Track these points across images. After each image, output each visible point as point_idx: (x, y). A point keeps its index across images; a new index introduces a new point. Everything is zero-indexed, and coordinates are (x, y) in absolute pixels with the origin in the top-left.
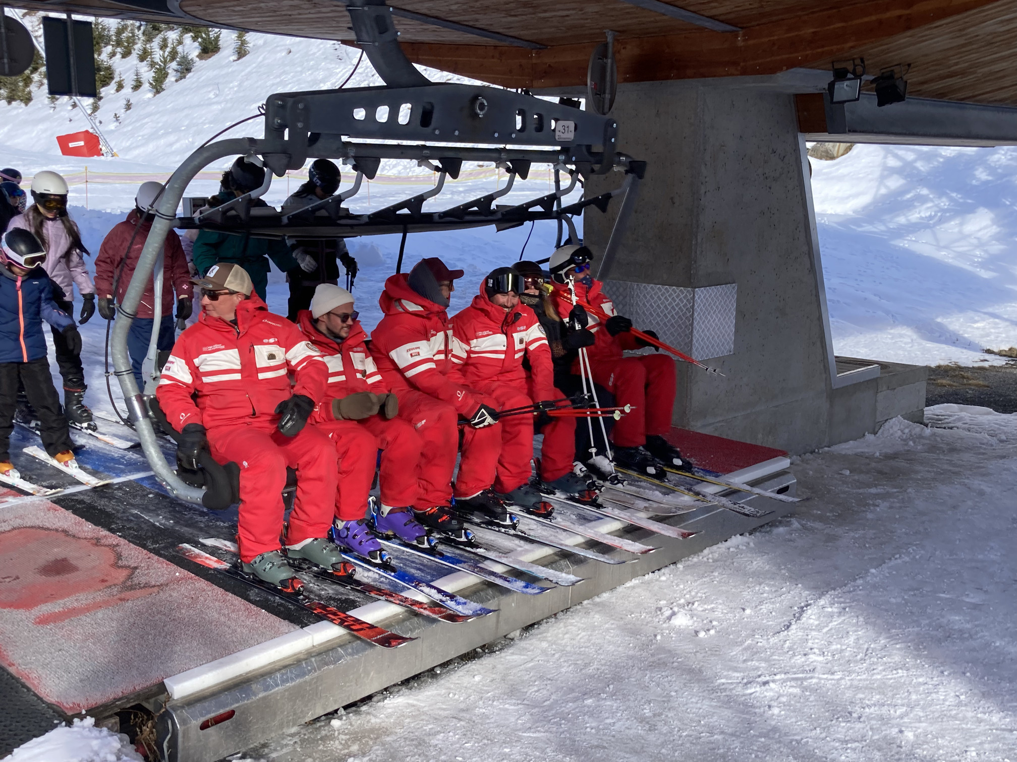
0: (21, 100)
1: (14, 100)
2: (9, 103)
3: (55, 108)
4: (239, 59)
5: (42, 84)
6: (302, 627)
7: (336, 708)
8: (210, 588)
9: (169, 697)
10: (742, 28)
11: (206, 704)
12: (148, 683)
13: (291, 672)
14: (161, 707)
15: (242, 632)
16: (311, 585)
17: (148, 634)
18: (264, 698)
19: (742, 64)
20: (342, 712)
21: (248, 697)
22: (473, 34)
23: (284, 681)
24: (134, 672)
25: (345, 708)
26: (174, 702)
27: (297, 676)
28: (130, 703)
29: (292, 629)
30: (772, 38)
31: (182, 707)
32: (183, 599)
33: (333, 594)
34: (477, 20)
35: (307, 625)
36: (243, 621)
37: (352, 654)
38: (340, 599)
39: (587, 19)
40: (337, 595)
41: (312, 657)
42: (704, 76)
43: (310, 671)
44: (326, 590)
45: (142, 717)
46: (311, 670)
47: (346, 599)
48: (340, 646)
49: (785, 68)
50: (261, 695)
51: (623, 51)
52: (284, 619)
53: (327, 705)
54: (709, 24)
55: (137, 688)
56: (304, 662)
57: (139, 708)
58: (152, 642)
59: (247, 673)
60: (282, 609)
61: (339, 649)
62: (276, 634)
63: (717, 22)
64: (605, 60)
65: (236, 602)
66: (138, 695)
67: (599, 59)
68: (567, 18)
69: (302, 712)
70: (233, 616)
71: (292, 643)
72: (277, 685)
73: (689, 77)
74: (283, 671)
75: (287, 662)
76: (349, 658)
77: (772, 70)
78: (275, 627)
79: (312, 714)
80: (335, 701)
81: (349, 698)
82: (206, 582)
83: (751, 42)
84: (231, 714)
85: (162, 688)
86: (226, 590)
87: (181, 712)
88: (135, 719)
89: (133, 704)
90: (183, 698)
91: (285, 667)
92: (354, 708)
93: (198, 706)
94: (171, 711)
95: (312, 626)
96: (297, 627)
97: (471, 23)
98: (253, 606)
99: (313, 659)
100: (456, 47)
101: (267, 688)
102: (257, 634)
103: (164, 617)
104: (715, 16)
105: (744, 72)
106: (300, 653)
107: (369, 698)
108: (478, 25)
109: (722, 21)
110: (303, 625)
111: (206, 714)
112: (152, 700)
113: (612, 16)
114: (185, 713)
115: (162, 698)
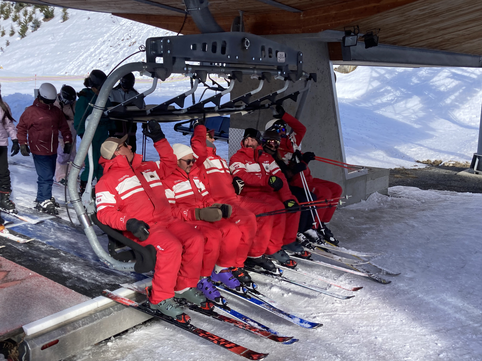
4: (64, 21)
6: (92, 298)
7: (110, 337)
8: (47, 280)
9: (25, 335)
10: (303, 11)
11: (44, 337)
12: (14, 328)
13: (87, 320)
14: (21, 340)
15: (62, 302)
16: (97, 278)
17: (15, 304)
18: (74, 333)
19: (302, 28)
20: (113, 338)
21: (65, 333)
22: (175, 11)
23: (83, 325)
24: (7, 323)
25: (115, 336)
26: (27, 337)
27: (90, 322)
28: (4, 338)
29: (87, 299)
30: (316, 16)
31: (32, 339)
32: (33, 286)
33: (108, 282)
34: (177, 4)
35: (94, 297)
36: (63, 296)
37: (117, 311)
38: (111, 284)
39: (230, 5)
40: (110, 282)
41: (98, 312)
42: (285, 33)
43: (96, 320)
44: (104, 280)
45: (11, 345)
46: (97, 318)
47: (114, 284)
48: (111, 307)
49: (322, 30)
50: (72, 332)
51: (247, 21)
52: (84, 295)
53: (105, 335)
54: (287, 8)
55: (9, 331)
56: (93, 315)
57: (10, 340)
58: (16, 308)
59: (65, 321)
60: (82, 290)
61: (111, 309)
62: (79, 302)
63: (290, 8)
64: (239, 25)
65: (60, 287)
66: (9, 334)
67: (236, 24)
68: (221, 4)
69: (93, 339)
70: (59, 294)
71: (87, 306)
72: (80, 327)
73: (278, 34)
74: (83, 320)
75: (85, 315)
76: (115, 312)
77: (317, 30)
78: (79, 298)
79: (98, 340)
80: (109, 333)
81: (116, 332)
82: (45, 278)
83: (307, 18)
84: (57, 341)
85: (21, 330)
86: (55, 281)
87: (31, 342)
88: (6, 346)
89: (6, 339)
90: (32, 335)
91: (84, 318)
92: (119, 337)
93: (40, 338)
94: (26, 341)
95: (97, 297)
96: (90, 298)
97: (174, 6)
98: (68, 289)
99: (98, 314)
100: (168, 17)
101: (75, 328)
102: (70, 302)
103: (23, 295)
104: (290, 4)
105: (303, 32)
106: (91, 311)
107: (127, 331)
108: (177, 6)
109: (293, 7)
110: (93, 297)
111: (44, 342)
112: (16, 337)
113: (242, 4)
114: (33, 342)
115: (22, 335)
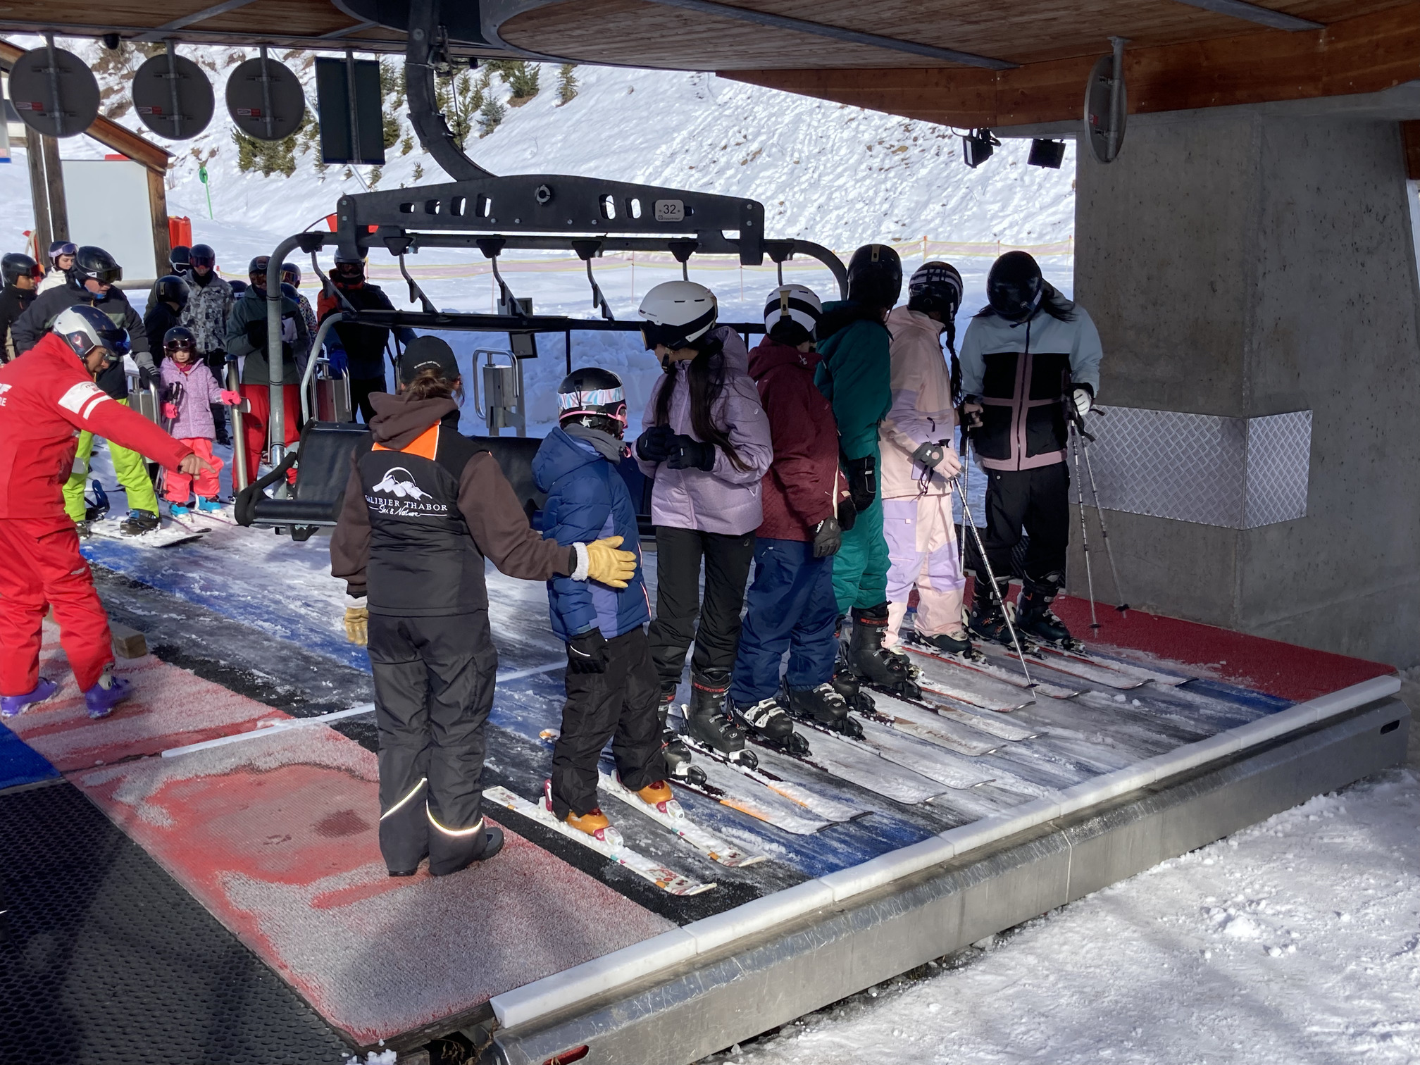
0: (282, 170)
1: (273, 170)
2: (267, 174)
3: (324, 178)
4: (563, 103)
5: (308, 148)
6: (681, 925)
7: (730, 1045)
8: (549, 860)
9: (498, 1025)
10: (1325, 24)
11: (548, 1035)
12: (468, 1004)
13: (667, 992)
14: (487, 1039)
15: (597, 931)
16: (690, 860)
17: (467, 928)
18: (629, 1029)
19: (1325, 79)
21: (606, 1027)
22: (909, 52)
23: (657, 1005)
24: (449, 985)
25: (742, 1044)
26: (503, 1032)
27: (677, 998)
28: (443, 1031)
29: (667, 928)
30: (1375, 37)
31: (516, 1040)
32: (512, 875)
33: (722, 875)
34: (918, 32)
35: (687, 922)
36: (596, 912)
37: (752, 968)
38: (732, 884)
39: (1084, 22)
40: (727, 877)
41: (696, 970)
42: (1263, 99)
43: (692, 991)
44: (711, 869)
45: (459, 1049)
46: (695, 988)
47: (741, 884)
48: (735, 955)
49: (1395, 82)
50: (624, 1025)
51: (1136, 67)
52: (655, 911)
53: (717, 1041)
54: (1273, 21)
55: (453, 1010)
56: (684, 978)
57: (457, 1037)
58: (471, 940)
59: (604, 992)
60: (651, 896)
61: (734, 960)
62: (644, 935)
63: (1287, 18)
64: (1110, 82)
65: (587, 884)
66: (454, 1020)
67: (1101, 80)
68: (1054, 22)
69: (682, 1049)
70: (583, 903)
71: (668, 949)
72: (648, 1011)
73: (1240, 102)
74: (655, 990)
75: (661, 977)
76: (747, 973)
77: (1374, 85)
78: (642, 923)
79: (696, 1054)
80: (729, 1035)
81: (747, 1032)
82: (543, 851)
83: (1341, 45)
84: (585, 1050)
85: (487, 1011)
86: (573, 864)
87: (515, 1046)
88: (447, 1052)
89: (448, 1033)
90: (516, 1026)
91: (658, 984)
93: (539, 1038)
94: (500, 1045)
95: (695, 923)
96: (674, 925)
97: (909, 37)
98: (609, 890)
99: (697, 974)
100: (884, 73)
101: (633, 1015)
102: (618, 932)
103: (487, 903)
104: (1286, 7)
105: (1327, 92)
106: (679, 963)
107: (777, 1030)
108: (919, 38)
109: (1296, 16)
110: (682, 923)
111: (549, 1051)
112: (472, 1028)
113: (1125, 16)
114: (520, 1048)
115: (488, 1024)
